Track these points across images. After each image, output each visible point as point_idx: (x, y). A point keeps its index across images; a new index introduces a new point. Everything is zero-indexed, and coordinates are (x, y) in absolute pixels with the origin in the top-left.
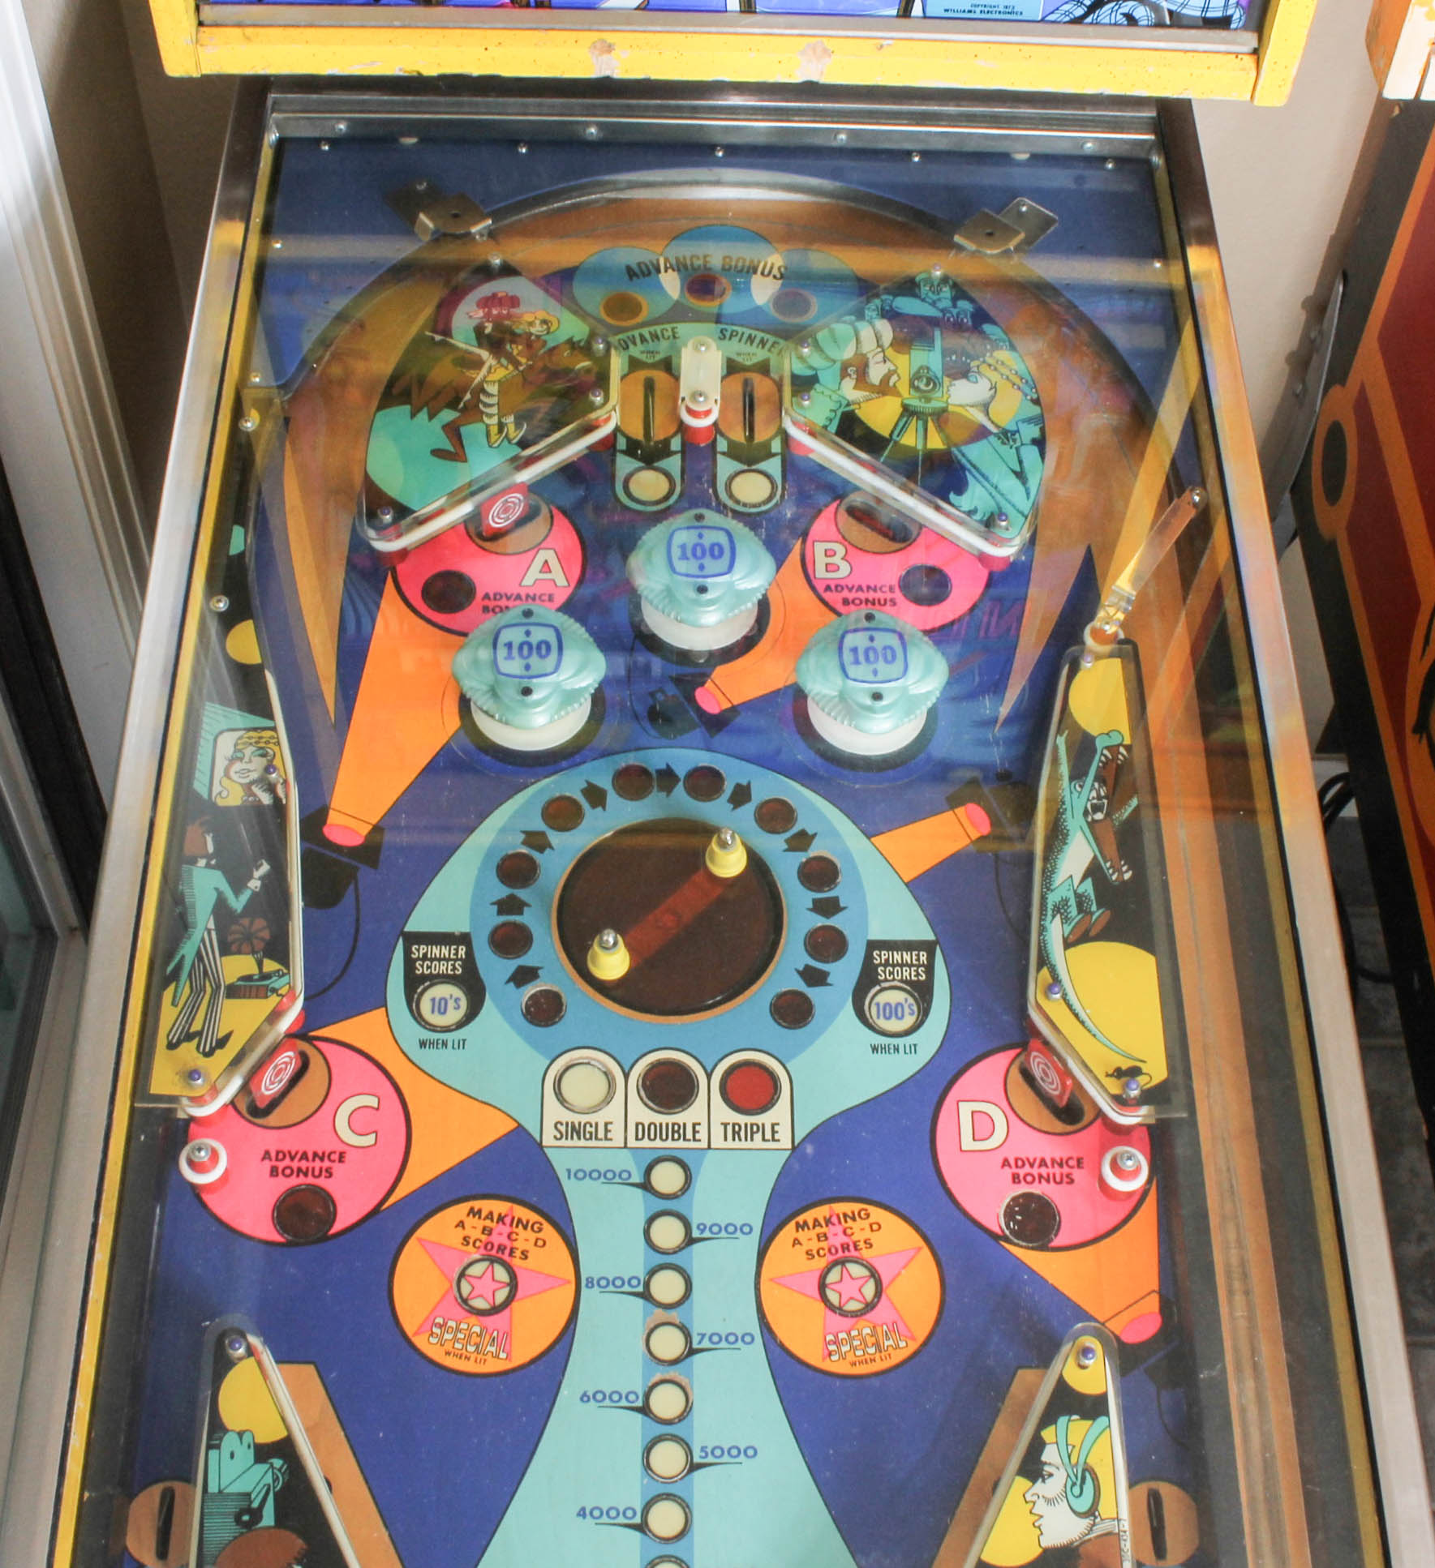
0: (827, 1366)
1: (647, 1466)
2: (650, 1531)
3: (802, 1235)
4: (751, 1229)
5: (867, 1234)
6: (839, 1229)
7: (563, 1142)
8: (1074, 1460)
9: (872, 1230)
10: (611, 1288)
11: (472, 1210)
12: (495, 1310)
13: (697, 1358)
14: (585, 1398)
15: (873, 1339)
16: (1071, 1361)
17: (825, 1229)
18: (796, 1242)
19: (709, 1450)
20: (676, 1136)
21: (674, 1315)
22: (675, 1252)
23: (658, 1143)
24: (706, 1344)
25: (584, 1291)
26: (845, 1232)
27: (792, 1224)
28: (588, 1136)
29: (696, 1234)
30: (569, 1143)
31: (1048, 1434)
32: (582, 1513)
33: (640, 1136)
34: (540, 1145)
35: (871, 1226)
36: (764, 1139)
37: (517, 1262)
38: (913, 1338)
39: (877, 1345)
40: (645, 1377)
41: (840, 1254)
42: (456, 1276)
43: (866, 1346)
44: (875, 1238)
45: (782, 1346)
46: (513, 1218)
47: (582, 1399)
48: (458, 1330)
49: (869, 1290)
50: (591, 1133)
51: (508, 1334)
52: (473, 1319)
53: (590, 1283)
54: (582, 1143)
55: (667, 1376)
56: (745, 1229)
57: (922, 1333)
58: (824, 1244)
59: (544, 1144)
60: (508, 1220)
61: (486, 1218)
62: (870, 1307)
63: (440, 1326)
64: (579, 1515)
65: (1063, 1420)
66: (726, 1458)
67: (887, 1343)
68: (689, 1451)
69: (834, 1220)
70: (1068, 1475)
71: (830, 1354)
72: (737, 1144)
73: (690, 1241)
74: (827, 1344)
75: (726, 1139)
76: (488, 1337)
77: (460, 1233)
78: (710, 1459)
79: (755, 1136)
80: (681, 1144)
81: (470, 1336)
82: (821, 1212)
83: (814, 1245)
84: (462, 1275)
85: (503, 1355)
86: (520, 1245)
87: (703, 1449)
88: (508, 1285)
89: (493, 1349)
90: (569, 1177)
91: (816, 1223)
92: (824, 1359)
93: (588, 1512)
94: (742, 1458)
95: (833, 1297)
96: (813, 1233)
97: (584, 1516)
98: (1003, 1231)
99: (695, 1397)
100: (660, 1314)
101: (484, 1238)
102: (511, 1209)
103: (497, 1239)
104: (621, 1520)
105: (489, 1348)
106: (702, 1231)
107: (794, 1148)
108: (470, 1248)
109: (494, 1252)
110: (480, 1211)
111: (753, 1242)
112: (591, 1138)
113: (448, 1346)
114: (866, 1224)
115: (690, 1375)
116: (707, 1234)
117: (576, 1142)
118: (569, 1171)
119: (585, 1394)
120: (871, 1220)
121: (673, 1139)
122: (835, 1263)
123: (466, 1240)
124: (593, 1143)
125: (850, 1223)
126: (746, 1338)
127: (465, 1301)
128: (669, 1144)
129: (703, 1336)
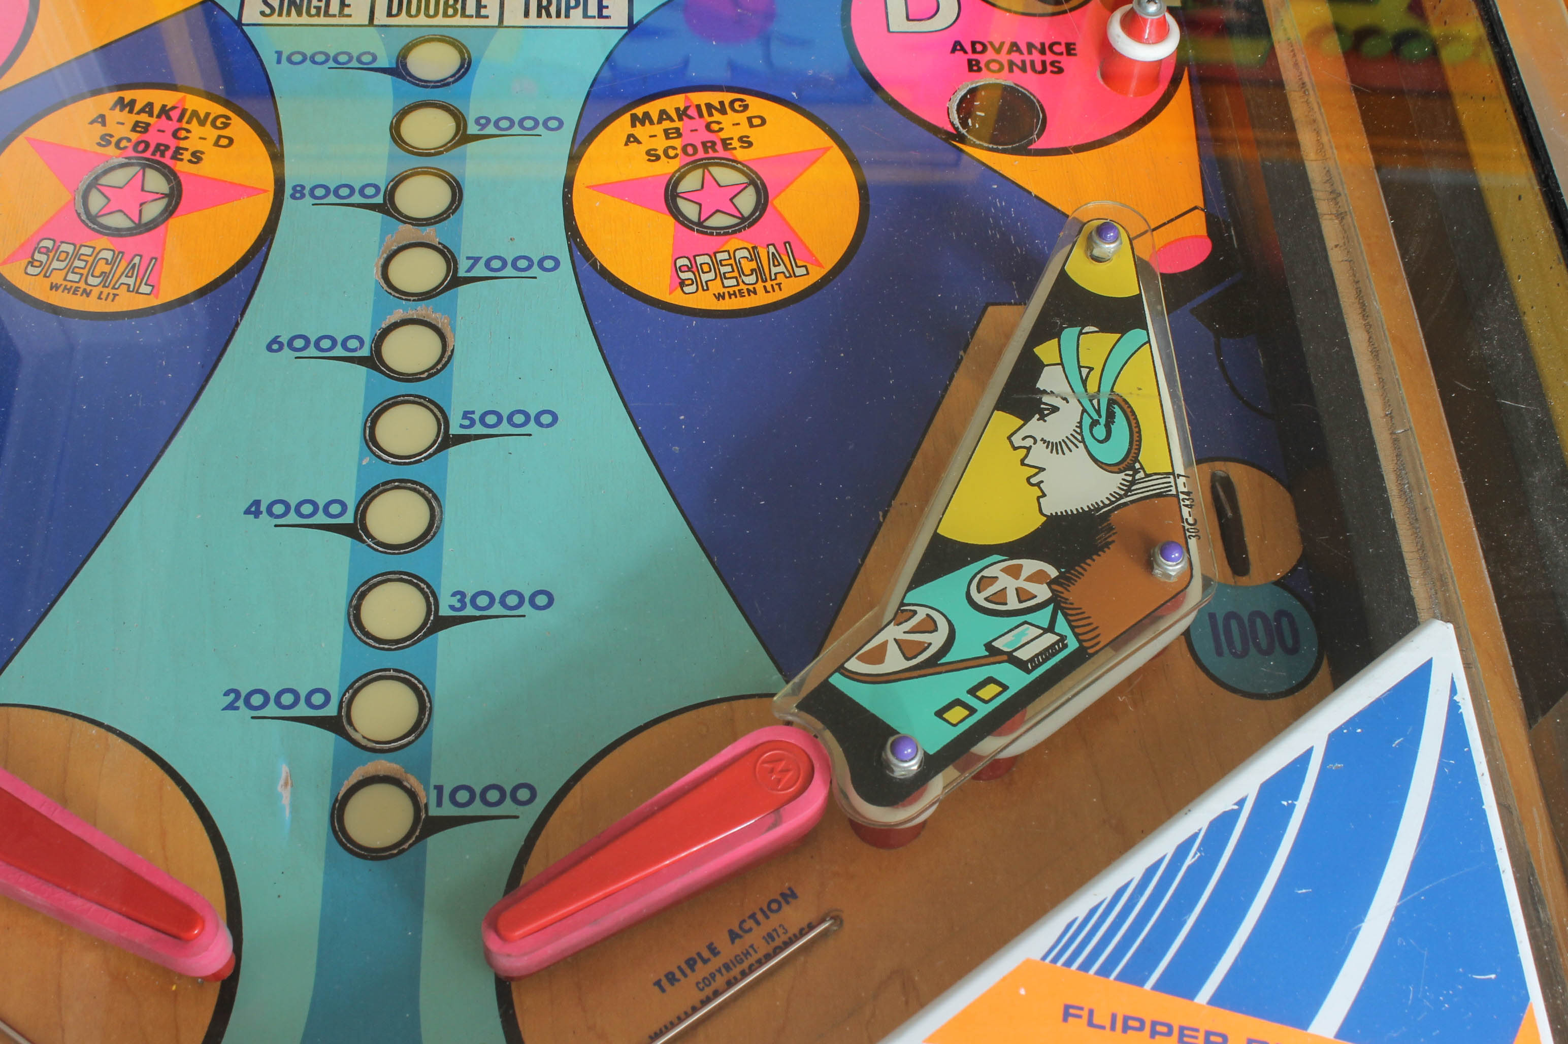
0: (677, 298)
1: (371, 440)
2: (369, 535)
3: (640, 131)
4: (561, 123)
5: (744, 130)
6: (699, 124)
7: (275, 19)
8: (1092, 387)
9: (751, 125)
10: (332, 199)
11: (121, 99)
12: (143, 228)
13: (463, 291)
14: (274, 345)
15: (753, 265)
16: (1078, 253)
17: (678, 124)
18: (632, 139)
19: (476, 417)
20: (450, 11)
21: (429, 234)
22: (438, 153)
23: (422, 20)
24: (480, 270)
25: (288, 203)
26: (708, 126)
27: (627, 117)
28: (313, 11)
29: (473, 129)
30: (284, 20)
31: (1046, 351)
32: (254, 509)
33: (395, 11)
34: (239, 23)
35: (750, 119)
36: (585, 15)
37: (183, 167)
38: (818, 264)
39: (758, 272)
40: (377, 313)
41: (701, 154)
42: (82, 186)
43: (741, 272)
44: (754, 134)
45: (604, 273)
46: (184, 111)
47: (269, 348)
48: (77, 256)
49: (747, 202)
50: (318, 9)
51: (157, 260)
52: (103, 242)
53: (299, 192)
54: (305, 19)
55: (412, 314)
56: (553, 123)
57: (830, 257)
58: (677, 143)
59: (244, 22)
60: (175, 114)
61: (142, 111)
62: (746, 222)
63: (47, 251)
64: (248, 512)
65: (1069, 334)
66: (505, 428)
67: (774, 270)
68: (443, 419)
69: (692, 112)
70: (1084, 411)
71: (682, 284)
72: (544, 21)
73: (462, 137)
74: (677, 270)
75: (527, 14)
76: (124, 264)
77: (99, 130)
78: (478, 429)
79: (572, 12)
80: (458, 20)
81: (94, 265)
82: (671, 103)
83: (660, 144)
84: (94, 184)
85: (145, 289)
86: (192, 144)
87: (466, 415)
88: (165, 196)
89: (131, 281)
90: (279, 62)
91: (664, 115)
92: (671, 292)
93: (263, 508)
94: (532, 427)
95: (690, 210)
96: (658, 129)
97: (257, 514)
98: (957, 129)
99: (458, 342)
100: (408, 232)
101: (135, 137)
102: (183, 100)
103: (153, 138)
104: (321, 519)
105: (124, 280)
106: (483, 127)
107: (632, 26)
108: (111, 150)
109: (148, 154)
110: (133, 103)
111: (562, 141)
112: (318, 14)
113: (57, 278)
114: (742, 118)
115: (452, 313)
116: (490, 130)
117: (294, 18)
118: (279, 54)
119: (275, 340)
120: (749, 113)
121: (445, 15)
122: (694, 165)
123: (106, 140)
124: (322, 20)
125: (717, 116)
126: (546, 263)
127: (93, 219)
128: (440, 20)
129: (477, 260)
